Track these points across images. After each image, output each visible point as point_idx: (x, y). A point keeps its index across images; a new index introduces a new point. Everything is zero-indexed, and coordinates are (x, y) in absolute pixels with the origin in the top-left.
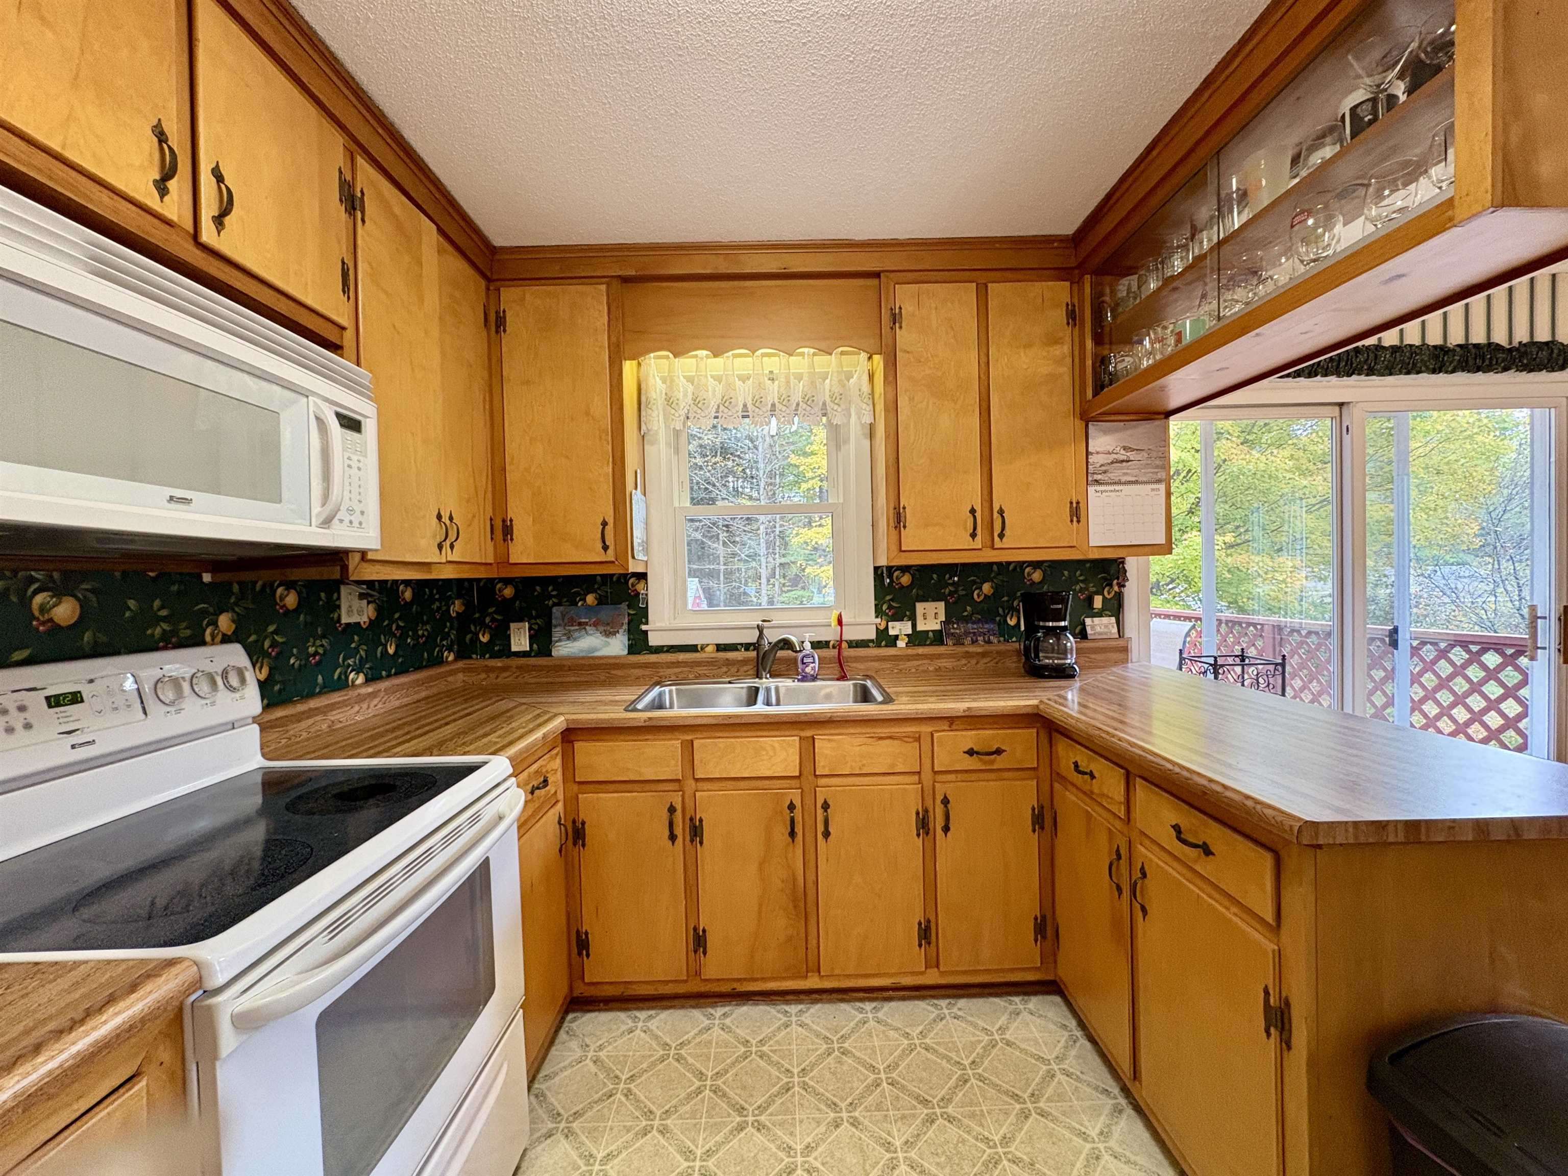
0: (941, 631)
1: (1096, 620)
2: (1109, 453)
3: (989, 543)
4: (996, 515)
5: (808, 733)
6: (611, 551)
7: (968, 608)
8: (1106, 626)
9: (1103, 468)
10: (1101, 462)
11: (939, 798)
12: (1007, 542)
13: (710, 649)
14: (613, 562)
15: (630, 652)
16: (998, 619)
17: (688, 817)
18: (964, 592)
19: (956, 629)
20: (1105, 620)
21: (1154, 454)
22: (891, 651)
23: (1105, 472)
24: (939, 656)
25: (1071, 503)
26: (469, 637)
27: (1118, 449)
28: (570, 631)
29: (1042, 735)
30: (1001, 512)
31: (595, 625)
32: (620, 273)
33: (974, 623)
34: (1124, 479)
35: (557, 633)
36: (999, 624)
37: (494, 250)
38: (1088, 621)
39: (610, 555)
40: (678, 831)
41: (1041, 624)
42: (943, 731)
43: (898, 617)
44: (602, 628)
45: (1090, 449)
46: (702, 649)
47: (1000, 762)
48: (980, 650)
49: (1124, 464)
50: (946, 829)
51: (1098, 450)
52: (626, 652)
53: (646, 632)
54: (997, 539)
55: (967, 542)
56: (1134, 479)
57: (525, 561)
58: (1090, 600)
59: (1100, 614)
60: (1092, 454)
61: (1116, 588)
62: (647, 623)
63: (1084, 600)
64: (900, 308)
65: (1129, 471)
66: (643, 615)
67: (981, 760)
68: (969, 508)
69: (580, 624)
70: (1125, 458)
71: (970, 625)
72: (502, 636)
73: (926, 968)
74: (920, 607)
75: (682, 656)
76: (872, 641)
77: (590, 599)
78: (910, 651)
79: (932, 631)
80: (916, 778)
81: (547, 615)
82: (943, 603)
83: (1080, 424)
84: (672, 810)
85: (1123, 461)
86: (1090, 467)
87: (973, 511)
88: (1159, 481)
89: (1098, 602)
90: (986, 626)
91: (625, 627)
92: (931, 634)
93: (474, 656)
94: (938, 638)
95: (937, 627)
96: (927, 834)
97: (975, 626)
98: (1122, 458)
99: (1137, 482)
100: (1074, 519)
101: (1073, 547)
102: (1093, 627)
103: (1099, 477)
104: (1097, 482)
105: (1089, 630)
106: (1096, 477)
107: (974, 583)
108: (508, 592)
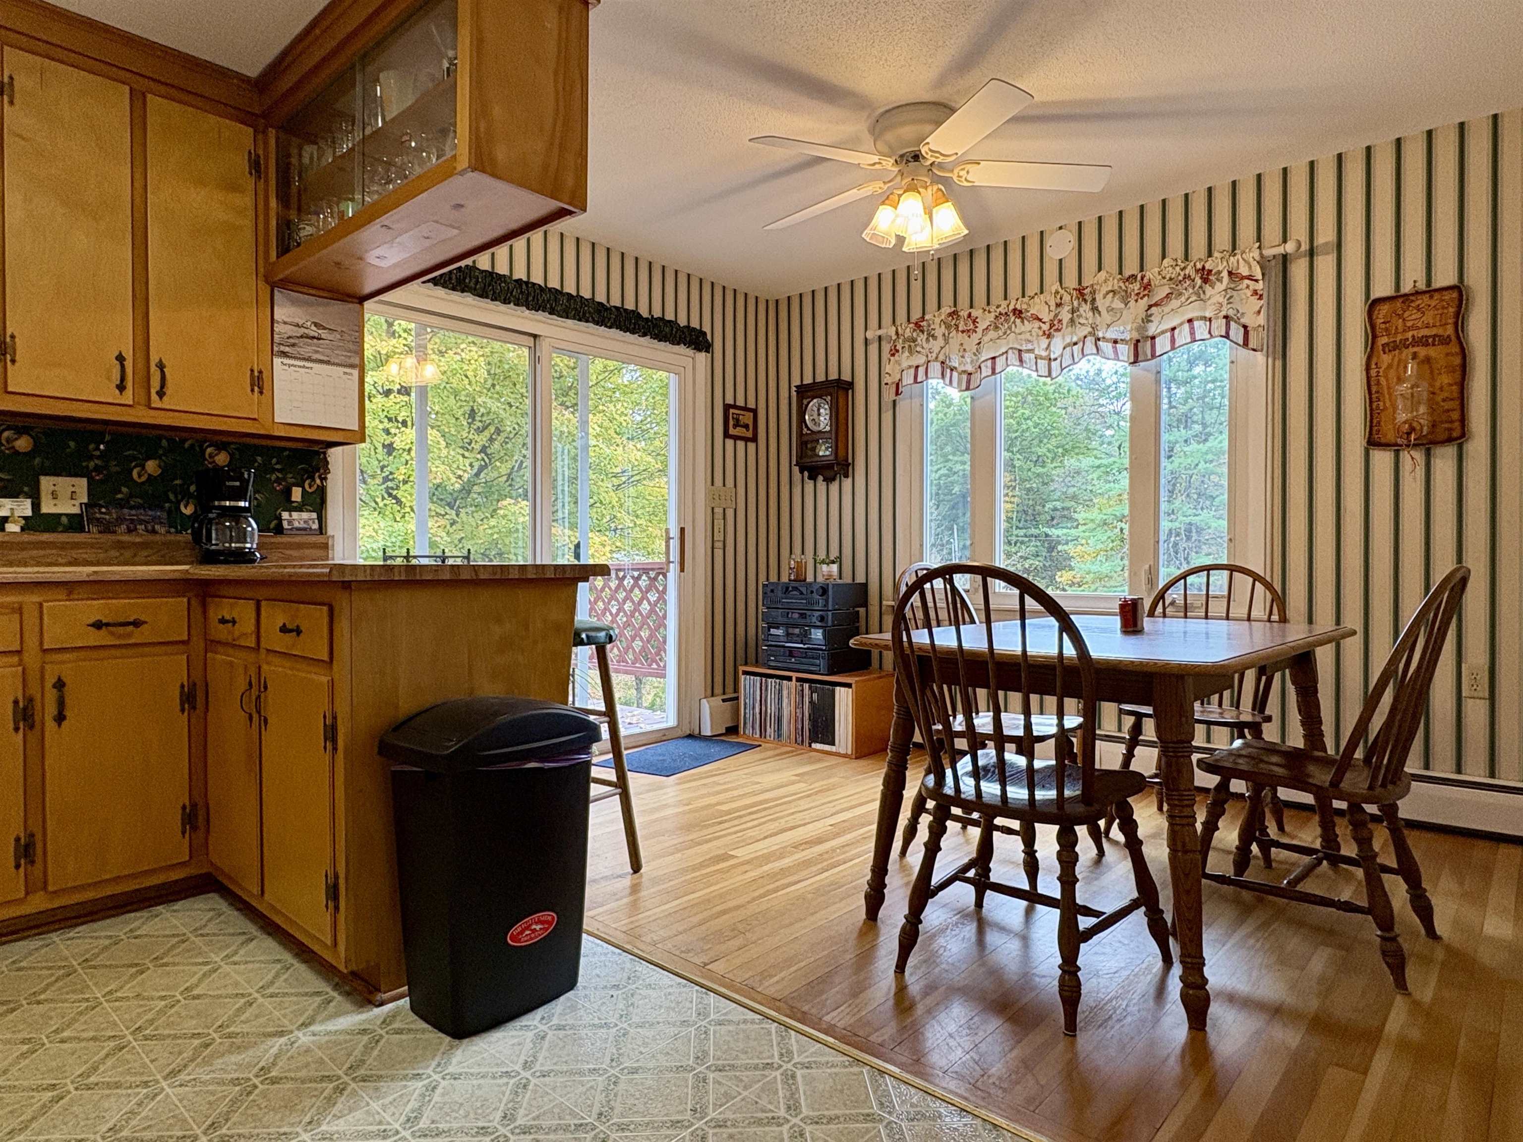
0: (80, 516)
1: (295, 515)
2: (297, 325)
3: (143, 401)
4: (153, 368)
7: (124, 490)
8: (305, 522)
9: (291, 341)
10: (290, 334)
11: (50, 681)
12: (168, 403)
16: (167, 505)
18: (118, 469)
19: (103, 513)
20: (305, 515)
21: (346, 337)
23: (293, 345)
24: (76, 546)
25: (252, 371)
27: (309, 324)
29: (194, 602)
30: (161, 366)
33: (131, 508)
34: (315, 356)
36: (169, 512)
38: (285, 515)
41: (216, 503)
42: (59, 600)
43: (6, 493)
45: (276, 317)
47: (138, 636)
48: (138, 540)
49: (315, 341)
50: (60, 718)
51: (286, 320)
54: (154, 396)
55: (113, 396)
56: (326, 358)
58: (288, 493)
59: (299, 509)
60: (278, 322)
61: (318, 481)
63: (282, 491)
64: (11, 78)
65: (320, 349)
67: (112, 634)
68: (116, 354)
70: (316, 335)
71: (126, 511)
73: (27, 893)
74: (46, 483)
78: (26, 537)
79: (67, 515)
80: (15, 659)
82: (84, 480)
83: (265, 290)
85: (313, 338)
86: (276, 336)
87: (120, 358)
88: (352, 366)
89: (297, 494)
90: (150, 513)
92: (64, 520)
94: (75, 523)
95: (76, 510)
96: (32, 727)
97: (133, 512)
98: (312, 334)
99: (328, 363)
100: (256, 389)
101: (255, 419)
102: (290, 522)
103: (287, 349)
104: (284, 354)
105: (285, 525)
106: (282, 348)
107: (135, 458)
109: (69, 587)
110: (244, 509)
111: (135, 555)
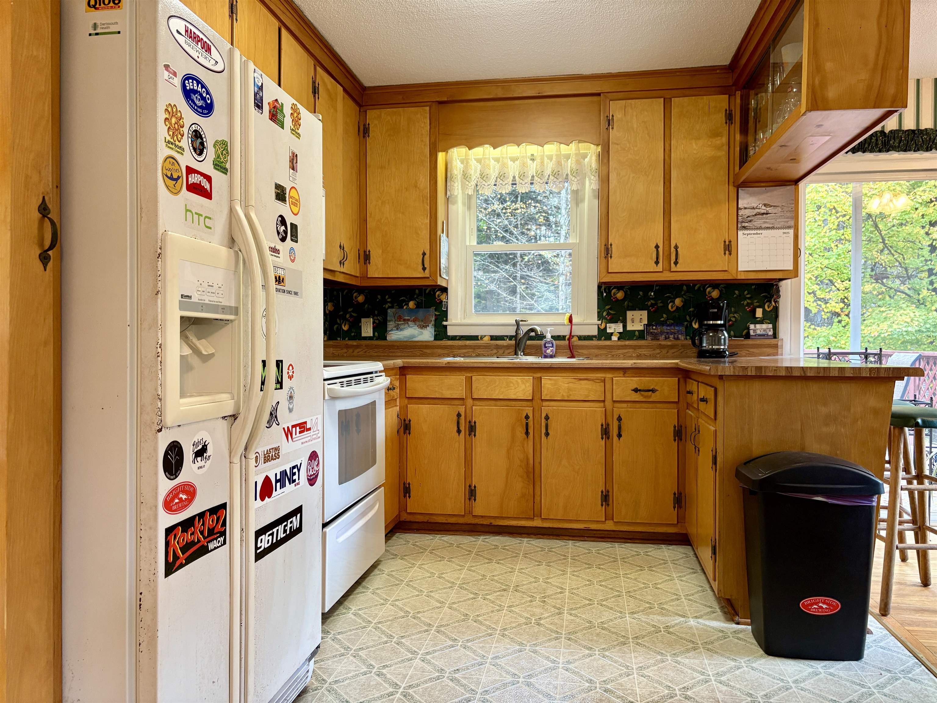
0: (643, 331)
1: (758, 326)
2: (753, 208)
3: (668, 268)
4: (673, 250)
5: (538, 375)
6: (427, 271)
7: (665, 316)
8: (764, 330)
9: (749, 219)
10: (749, 215)
11: (616, 417)
12: (679, 268)
13: (486, 339)
14: (428, 278)
15: (435, 339)
16: (686, 323)
17: (468, 421)
18: (661, 305)
19: (654, 329)
20: (764, 326)
21: (785, 209)
22: (608, 343)
23: (750, 221)
24: (640, 347)
25: (725, 242)
26: (335, 327)
27: (760, 205)
28: (398, 325)
30: (676, 247)
31: (414, 321)
32: (438, 100)
33: (668, 326)
34: (764, 226)
35: (391, 325)
36: (686, 327)
37: (365, 89)
38: (752, 326)
39: (427, 274)
40: (462, 428)
41: (705, 322)
42: (620, 377)
43: (613, 320)
44: (418, 323)
45: (740, 206)
46: (482, 338)
47: (654, 397)
48: (669, 343)
49: (764, 216)
50: (620, 436)
51: (746, 206)
52: (433, 339)
53: (445, 327)
54: (673, 265)
55: (652, 267)
56: (771, 226)
57: (377, 276)
58: (754, 312)
59: (761, 322)
60: (741, 209)
61: (773, 303)
62: (447, 321)
63: (750, 311)
64: (613, 116)
65: (767, 220)
66: (444, 315)
67: (642, 395)
68: (655, 245)
69: (404, 320)
70: (765, 211)
71: (665, 327)
72: (356, 326)
73: (606, 520)
74: (629, 314)
75: (468, 342)
76: (595, 336)
77: (412, 304)
78: (620, 343)
79: (638, 331)
80: (602, 404)
81: (384, 314)
82: (646, 312)
83: (733, 190)
84: (459, 415)
85: (763, 214)
86: (740, 218)
87: (657, 247)
88: (789, 227)
89: (759, 313)
90: (677, 328)
91: (433, 323)
92: (637, 333)
93: (339, 339)
94: (641, 335)
95: (641, 328)
96: (608, 438)
97: (669, 328)
98: (763, 211)
99: (773, 228)
100: (727, 252)
101: (726, 271)
102: (755, 331)
103: (746, 224)
104: (744, 228)
105: (752, 333)
106: (744, 224)
107: (669, 298)
108: (361, 299)
109: (624, 370)
110: (720, 325)
111: (668, 352)
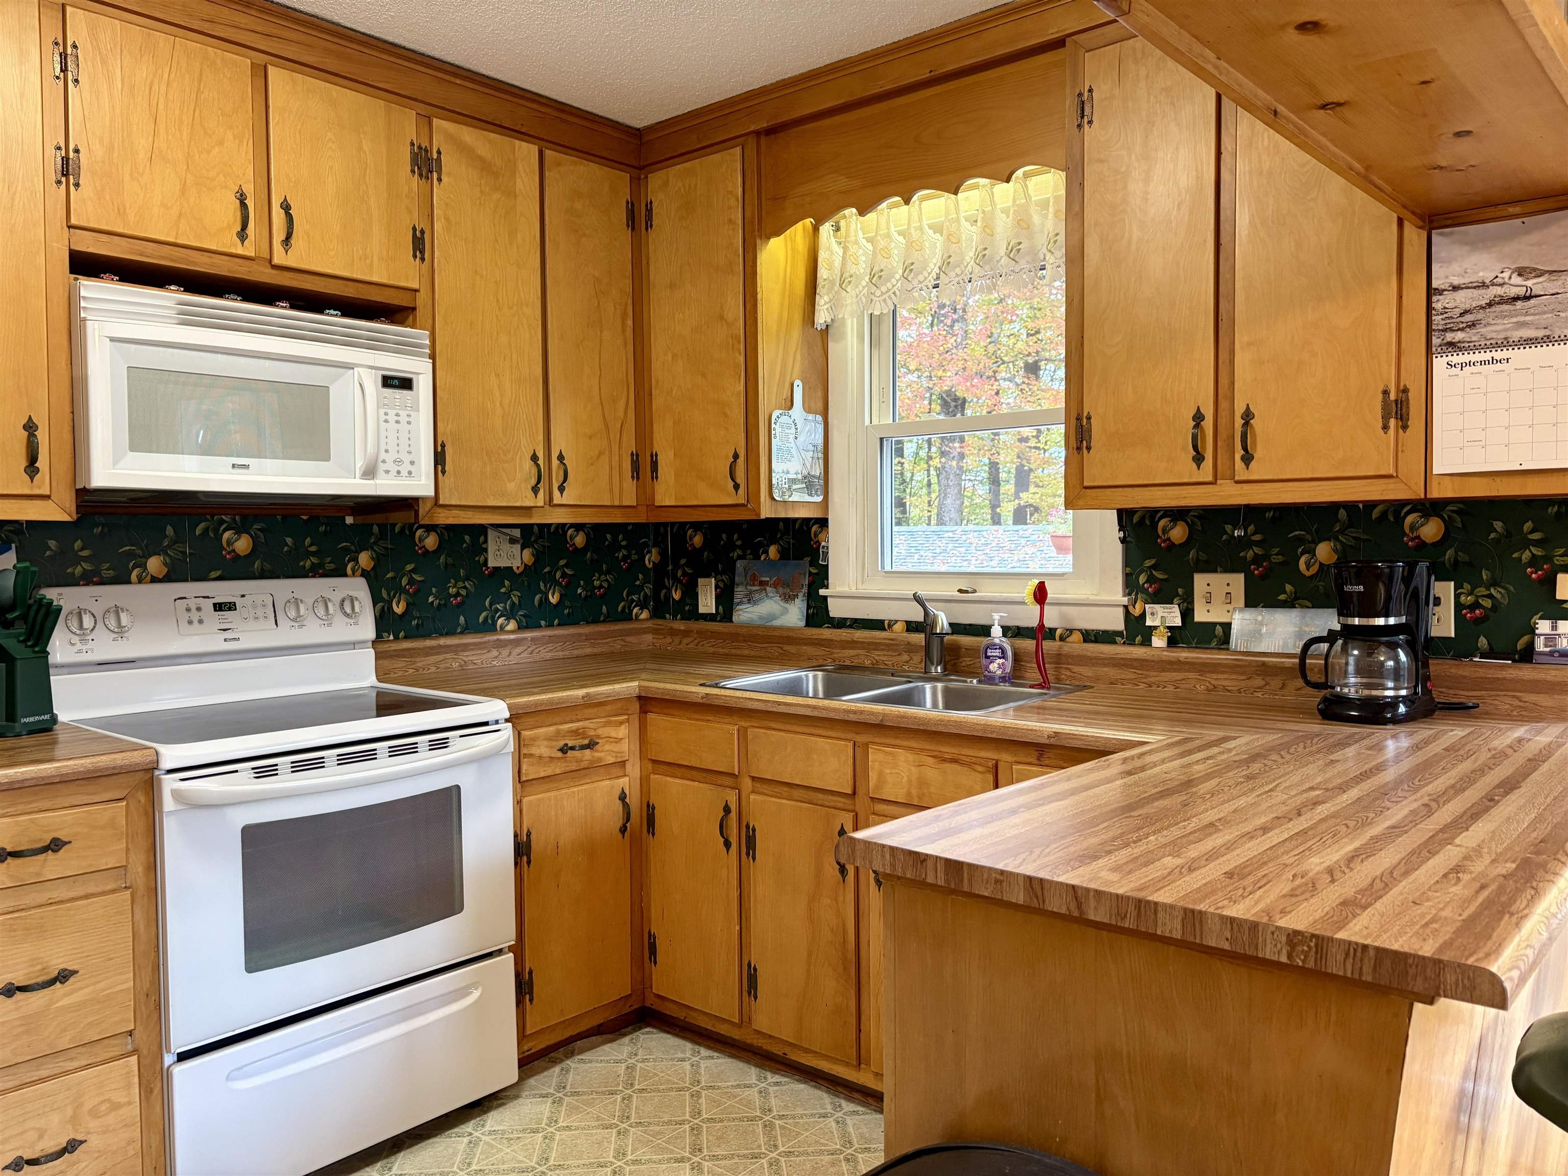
1: (1563, 626)
2: (1483, 285)
3: (1226, 473)
4: (1238, 423)
6: (741, 491)
7: (1289, 588)
9: (1469, 318)
10: (1467, 307)
12: (1257, 470)
13: (898, 627)
14: (743, 505)
15: (808, 625)
18: (1281, 558)
22: (1138, 652)
23: (1473, 325)
25: (1386, 393)
26: (664, 591)
27: (1506, 275)
28: (751, 592)
30: (1247, 416)
31: (775, 586)
32: (752, 128)
34: (1516, 335)
35: (740, 592)
38: (1544, 626)
39: (741, 498)
40: (734, 840)
43: (1161, 597)
44: (781, 590)
45: (1435, 284)
46: (890, 626)
49: (1519, 304)
51: (1456, 281)
52: (803, 623)
53: (825, 598)
54: (1239, 464)
55: (1185, 470)
56: (1540, 333)
58: (1550, 584)
60: (1440, 292)
62: (827, 587)
63: (1540, 580)
64: (1091, 90)
65: (1529, 318)
66: (821, 577)
68: (1193, 412)
69: (762, 583)
70: (1521, 291)
72: (691, 594)
74: (1201, 581)
75: (860, 635)
76: (1119, 634)
77: (773, 551)
78: (1167, 655)
81: (731, 570)
82: (1241, 576)
83: (1413, 237)
84: (727, 810)
85: (1516, 299)
86: (1437, 319)
87: (1197, 417)
91: (805, 590)
92: (1219, 631)
93: (668, 616)
98: (1514, 292)
99: (1547, 340)
100: (1392, 422)
101: (1390, 476)
102: (1550, 639)
103: (1459, 336)
104: (1453, 346)
105: (1540, 645)
106: (1449, 337)
107: (1300, 540)
108: (698, 540)
